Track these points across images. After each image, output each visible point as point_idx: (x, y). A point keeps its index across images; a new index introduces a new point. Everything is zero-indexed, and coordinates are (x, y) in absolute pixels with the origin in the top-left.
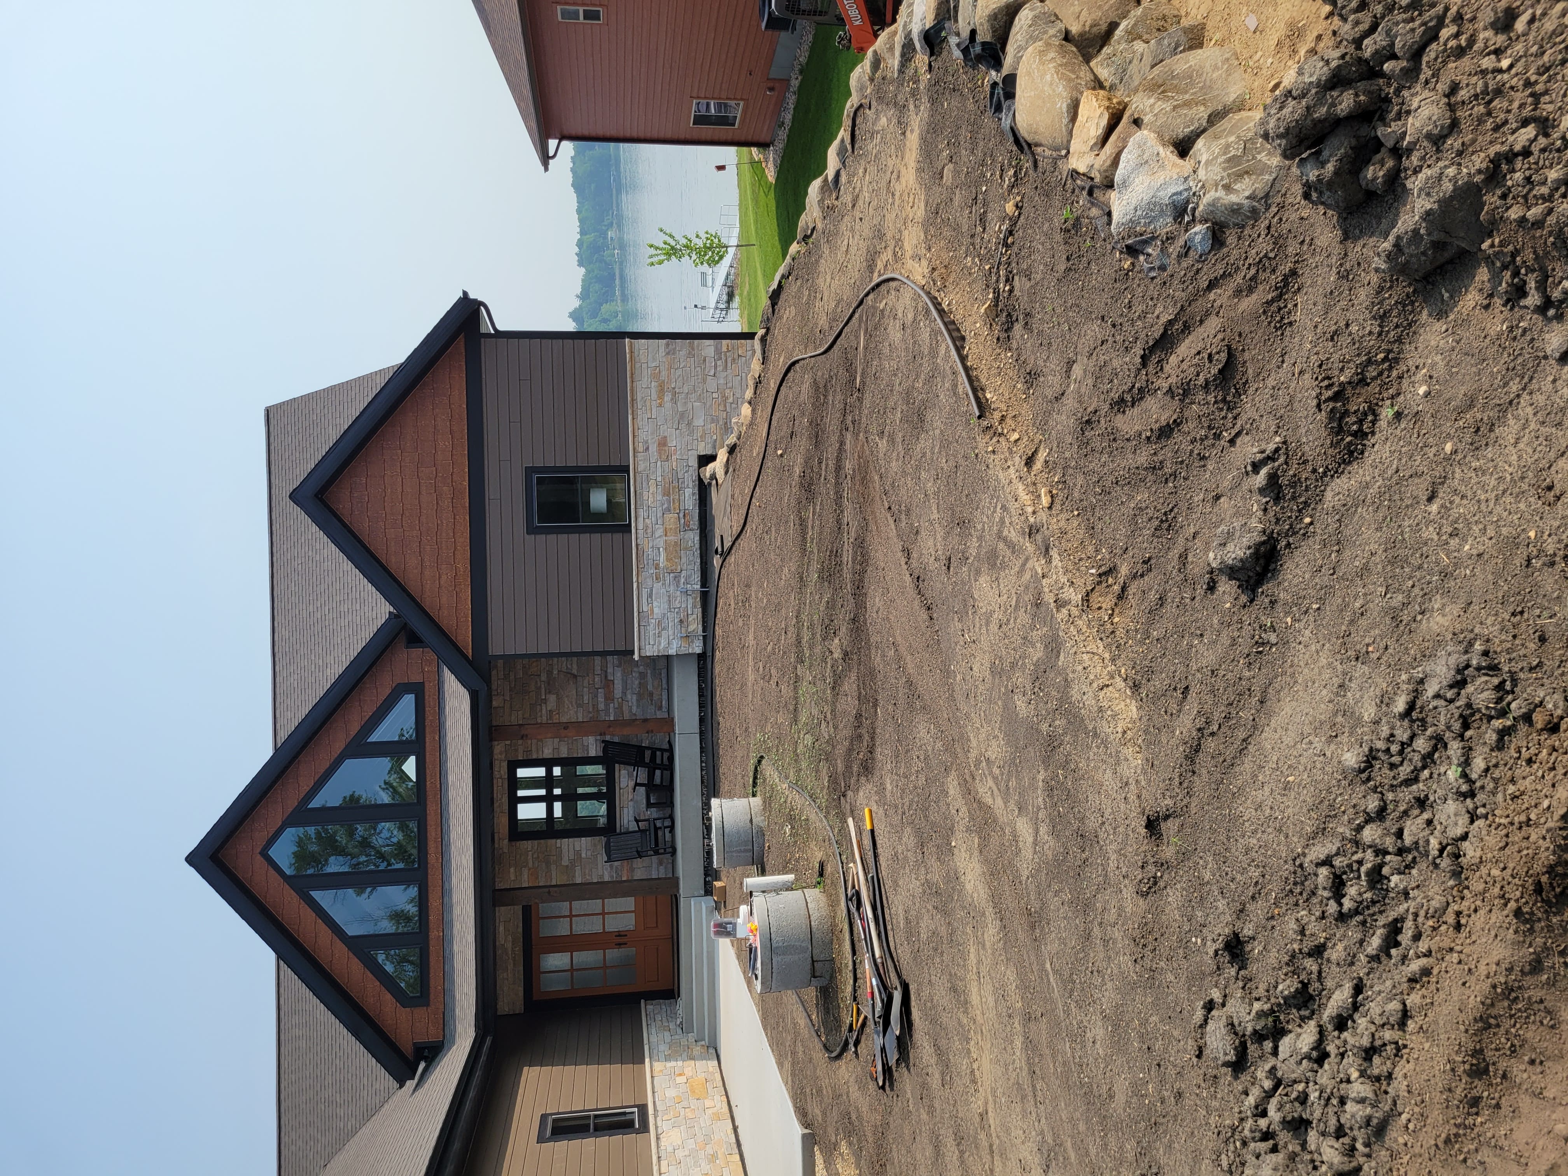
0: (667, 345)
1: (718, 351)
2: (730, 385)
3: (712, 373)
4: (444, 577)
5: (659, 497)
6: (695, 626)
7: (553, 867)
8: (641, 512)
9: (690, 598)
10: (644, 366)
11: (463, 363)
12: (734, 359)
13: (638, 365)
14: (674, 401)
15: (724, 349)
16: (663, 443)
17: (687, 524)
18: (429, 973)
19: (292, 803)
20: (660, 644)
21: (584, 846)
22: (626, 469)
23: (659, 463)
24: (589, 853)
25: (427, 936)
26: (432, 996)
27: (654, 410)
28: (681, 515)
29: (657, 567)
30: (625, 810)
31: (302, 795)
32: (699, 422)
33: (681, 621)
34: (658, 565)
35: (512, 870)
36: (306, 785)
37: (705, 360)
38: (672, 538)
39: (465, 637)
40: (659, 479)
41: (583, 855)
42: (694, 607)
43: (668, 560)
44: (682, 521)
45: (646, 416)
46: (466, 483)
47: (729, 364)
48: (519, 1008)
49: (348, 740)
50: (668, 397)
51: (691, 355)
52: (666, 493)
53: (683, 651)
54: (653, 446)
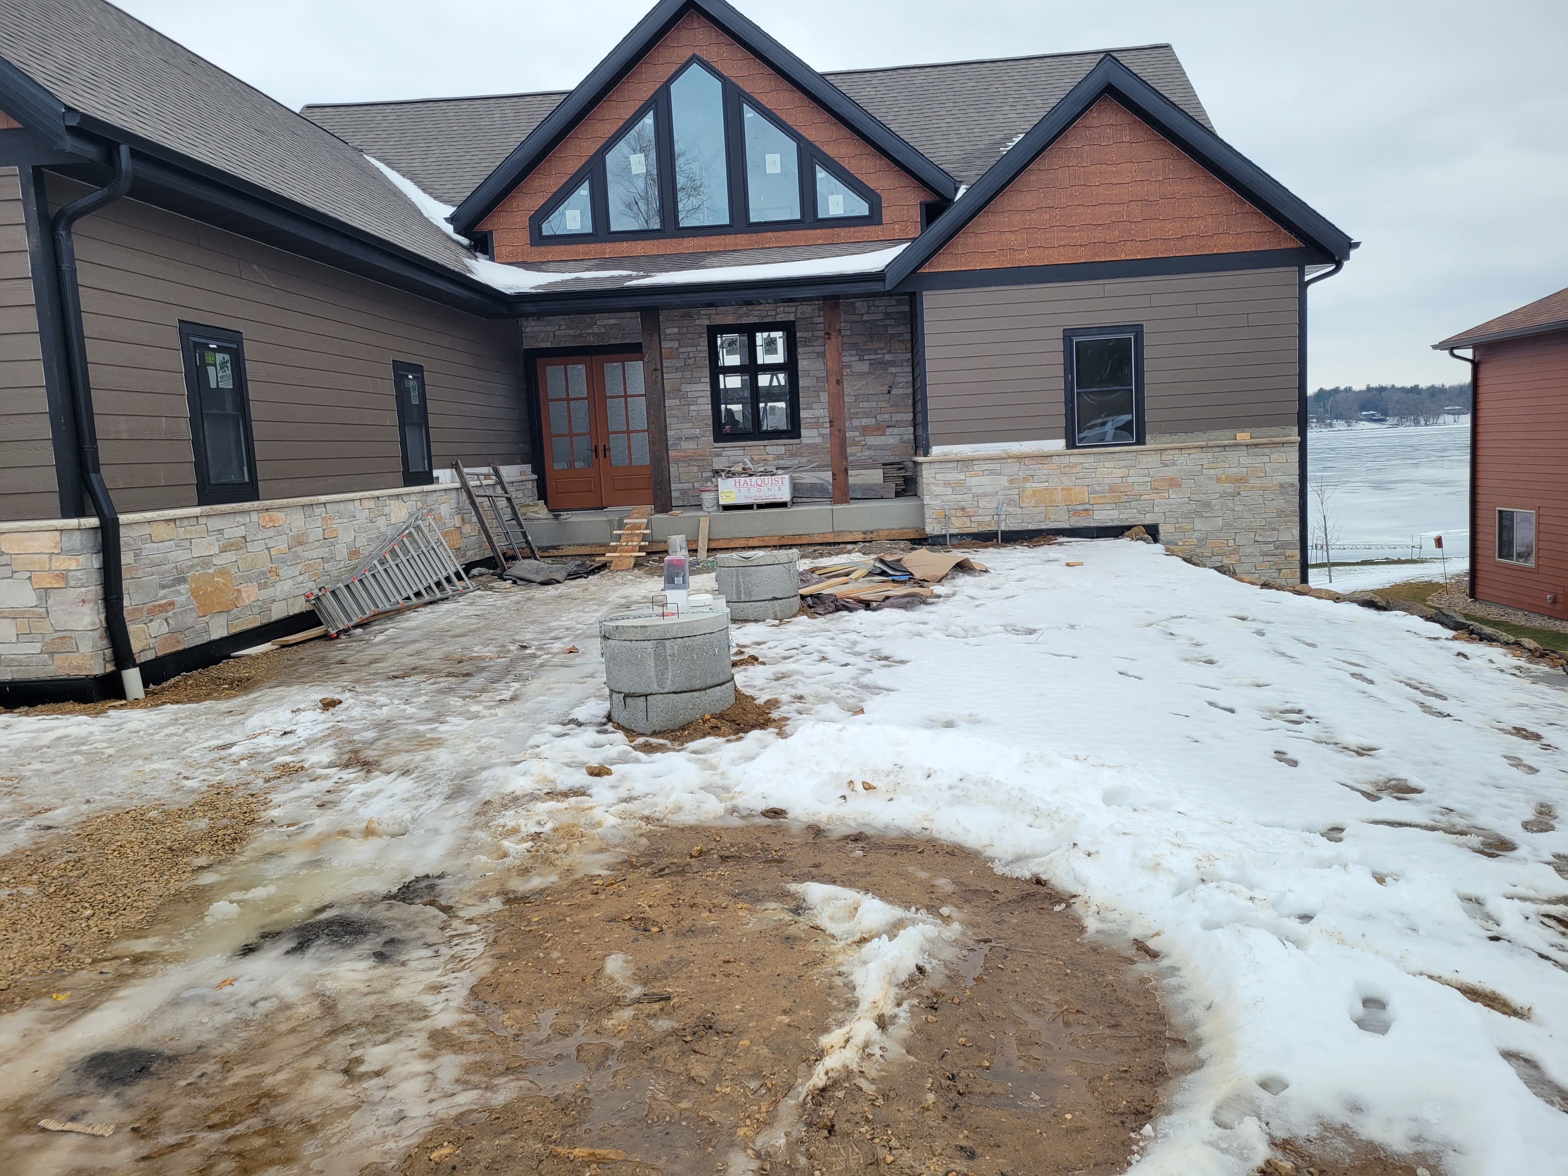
0: (1292, 485)
1: (1285, 545)
2: (1244, 559)
3: (1258, 538)
4: (1012, 237)
5: (1107, 481)
6: (957, 526)
7: (679, 375)
8: (1091, 459)
9: (988, 519)
10: (1266, 459)
11: (1267, 248)
12: (1276, 564)
13: (1267, 451)
14: (1224, 495)
15: (1288, 552)
16: (1173, 483)
17: (1076, 513)
18: (565, 244)
19: (747, 87)
20: (936, 485)
21: (702, 407)
22: (1141, 441)
23: (1149, 479)
24: (694, 414)
25: (605, 242)
26: (542, 249)
27: (1212, 472)
28: (1087, 507)
29: (1025, 480)
30: (741, 452)
31: (756, 96)
32: (1199, 525)
33: (963, 509)
34: (1028, 481)
35: (676, 330)
36: (768, 100)
37: (1274, 529)
38: (1059, 496)
39: (944, 264)
40: (1130, 480)
41: (692, 408)
42: (980, 523)
43: (1035, 492)
44: (1080, 508)
45: (1205, 462)
46: (1123, 257)
47: (1269, 558)
48: (528, 344)
50: (1229, 487)
51: (1281, 513)
52: (1113, 489)
53: (928, 513)
54: (1169, 472)
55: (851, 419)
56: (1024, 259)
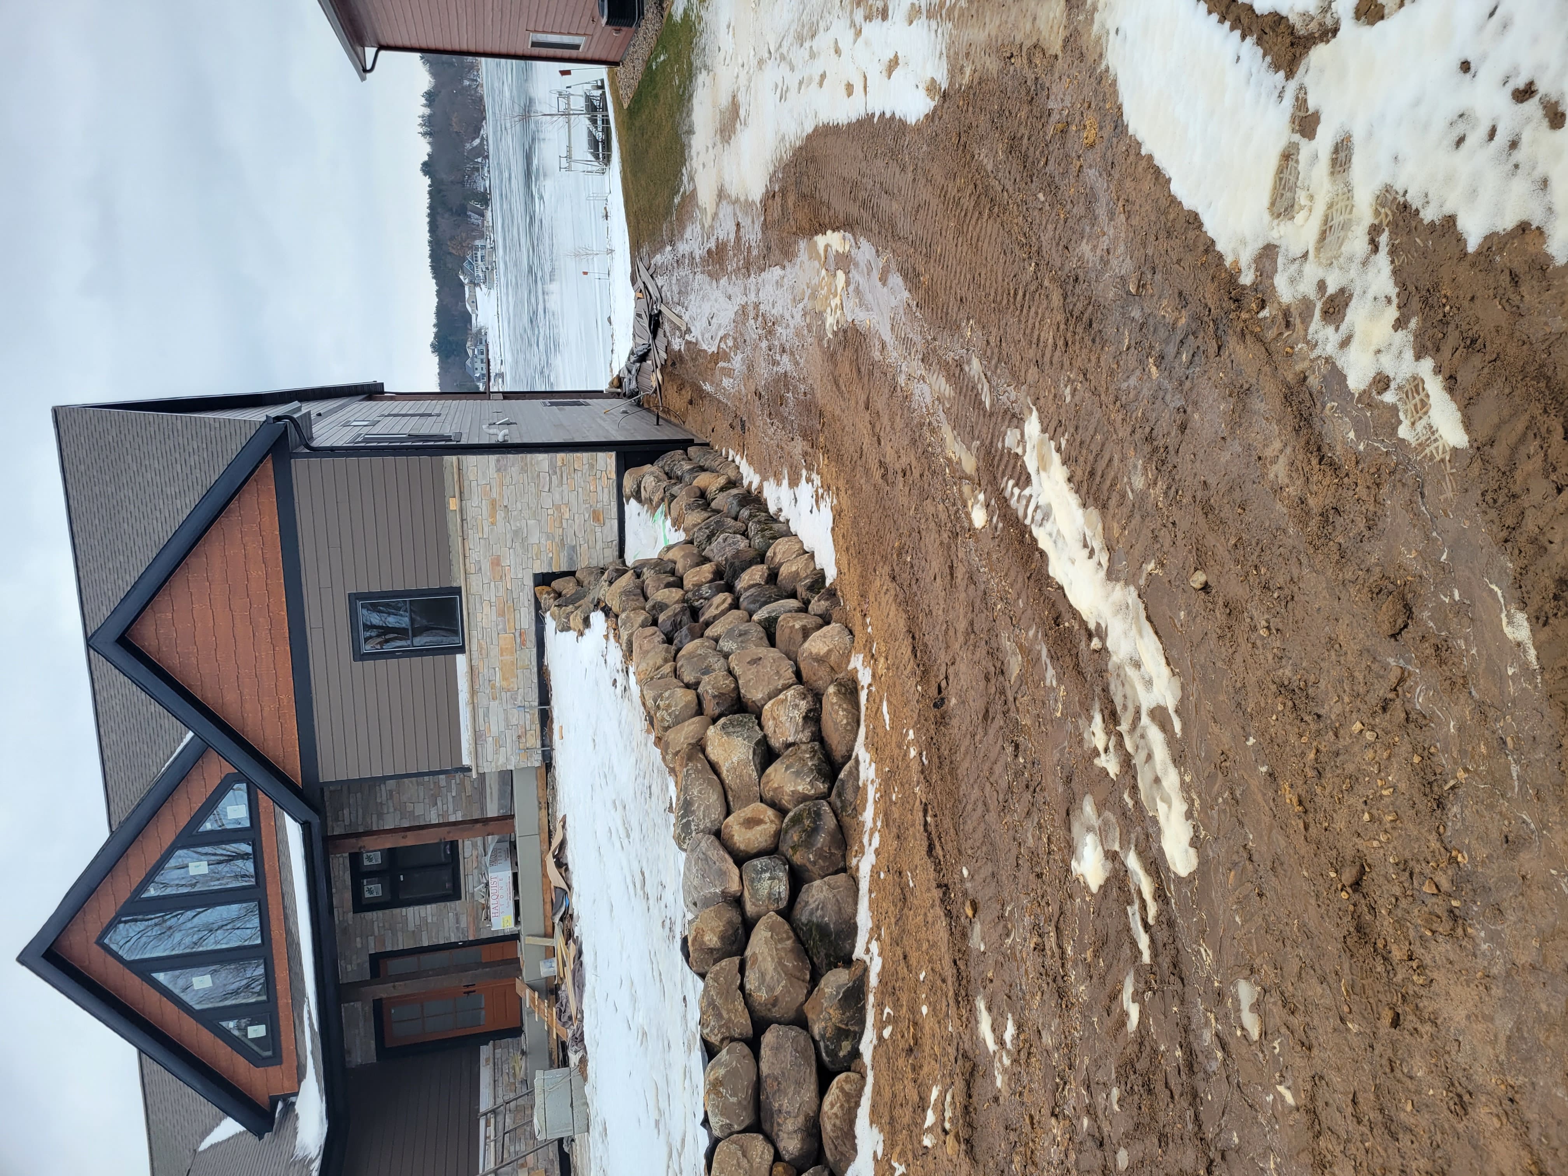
0: (498, 461)
1: (553, 466)
2: (565, 501)
3: (547, 489)
4: (267, 709)
5: (494, 618)
6: (534, 741)
7: (400, 934)
8: (474, 633)
9: (528, 716)
10: (474, 484)
11: (273, 487)
12: (569, 474)
13: (466, 483)
14: (507, 519)
15: (559, 463)
16: (496, 562)
17: (523, 643)
18: (280, 1036)
19: (124, 895)
20: (498, 760)
21: (429, 912)
22: (458, 591)
23: (492, 584)
24: (435, 919)
25: (276, 1003)
26: (284, 1055)
27: (486, 529)
28: (517, 634)
29: (493, 687)
30: (470, 877)
31: (134, 886)
32: (534, 539)
33: (519, 737)
34: (494, 685)
35: (358, 939)
36: (137, 878)
37: (538, 476)
38: (508, 658)
39: (294, 767)
40: (493, 600)
41: (429, 921)
42: (532, 722)
43: (504, 678)
44: (518, 640)
45: (477, 536)
46: (284, 613)
47: (565, 478)
48: (373, 1058)
49: (178, 832)
50: (500, 515)
51: (524, 470)
52: (501, 614)
53: (523, 765)
54: (486, 566)
55: (440, 787)
56: (288, 698)
